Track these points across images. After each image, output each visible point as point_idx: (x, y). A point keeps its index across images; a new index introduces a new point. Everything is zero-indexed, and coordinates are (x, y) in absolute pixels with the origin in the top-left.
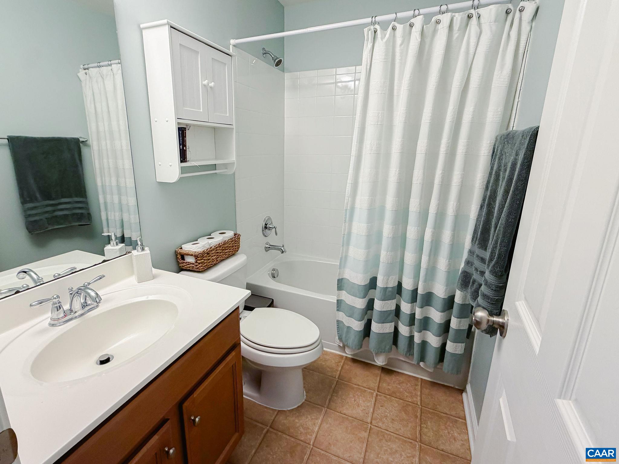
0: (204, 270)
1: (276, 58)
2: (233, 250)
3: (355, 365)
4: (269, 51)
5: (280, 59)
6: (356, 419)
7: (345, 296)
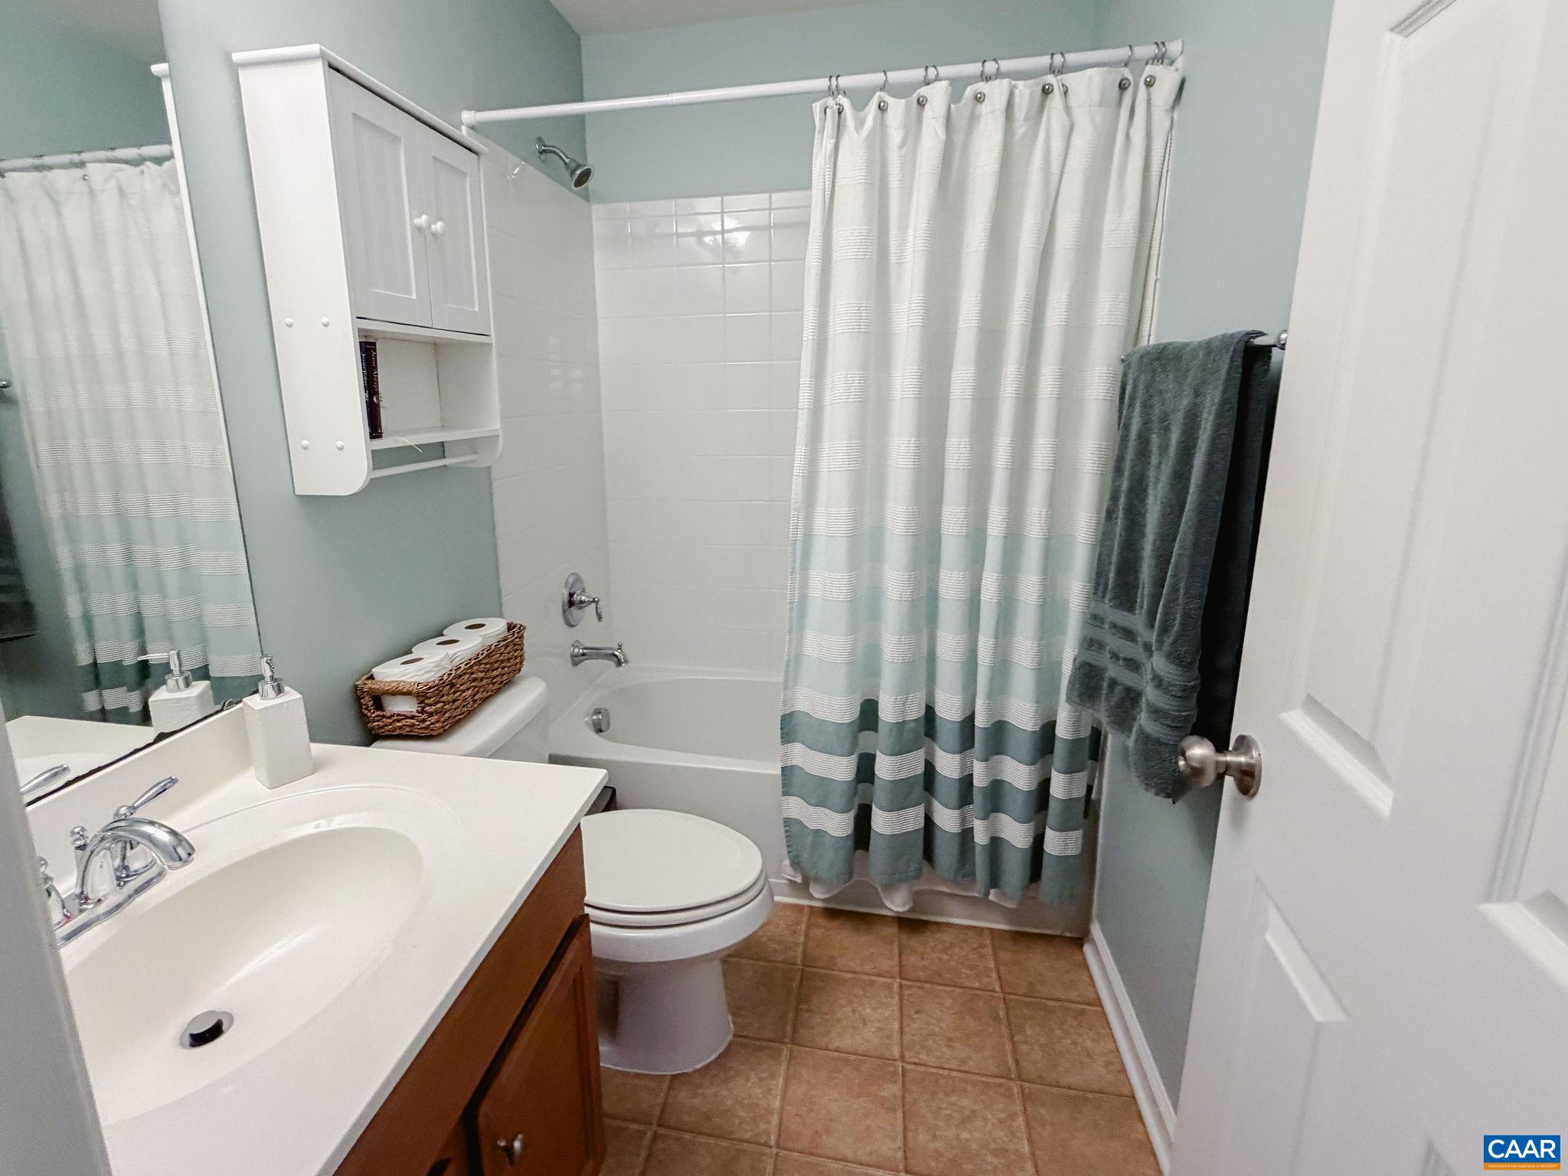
0: (445, 730)
1: (574, 165)
2: (511, 669)
3: (836, 923)
4: (554, 147)
5: (586, 168)
6: (866, 1056)
7: (800, 755)
